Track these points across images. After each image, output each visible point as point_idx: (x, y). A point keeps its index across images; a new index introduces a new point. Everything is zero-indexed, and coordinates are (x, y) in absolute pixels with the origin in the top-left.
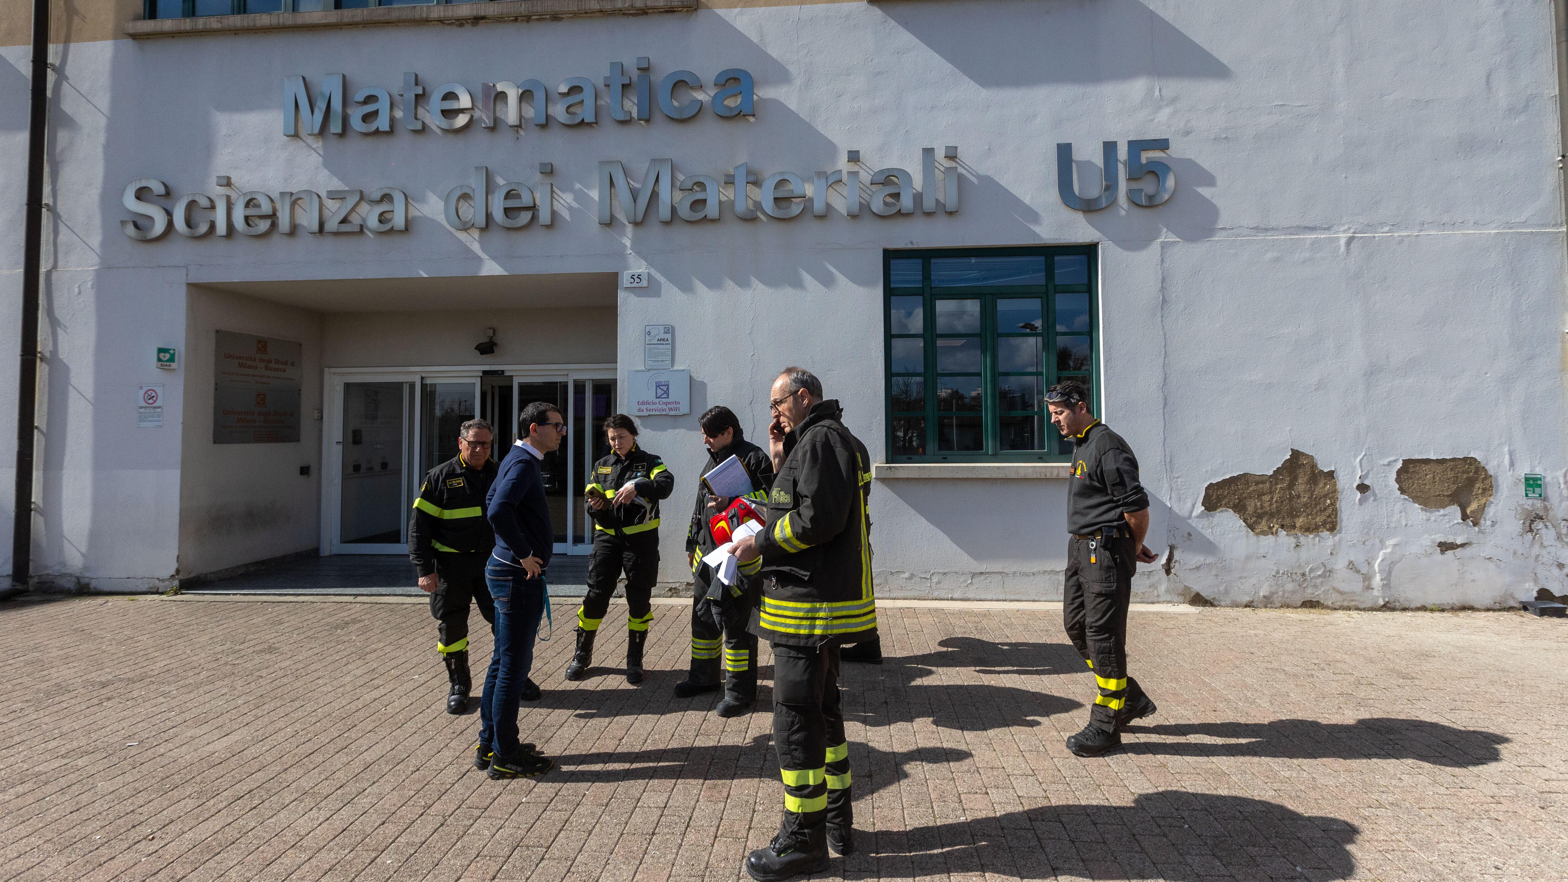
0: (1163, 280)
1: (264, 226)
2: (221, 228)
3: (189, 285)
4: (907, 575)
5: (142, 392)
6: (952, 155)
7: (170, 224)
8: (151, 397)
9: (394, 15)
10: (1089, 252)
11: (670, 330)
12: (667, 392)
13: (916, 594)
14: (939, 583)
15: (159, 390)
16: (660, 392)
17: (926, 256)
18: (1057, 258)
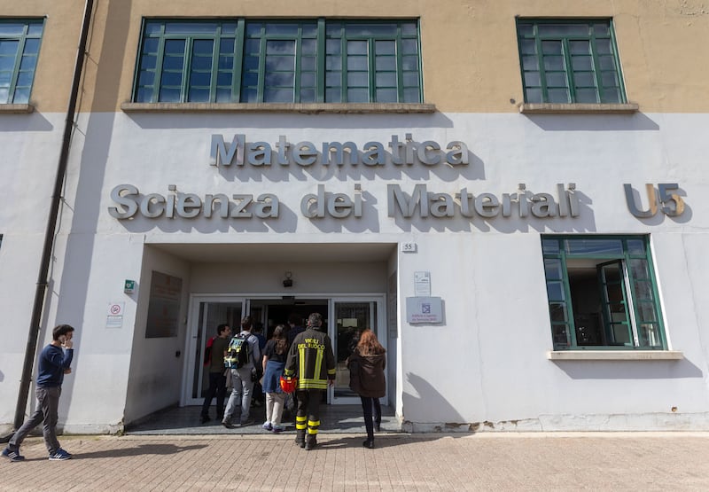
0: (685, 253)
1: (195, 212)
2: (169, 213)
3: (145, 244)
4: (572, 417)
5: (111, 307)
6: (572, 187)
7: (138, 211)
8: (116, 309)
9: (275, 107)
10: (645, 238)
11: (428, 275)
12: (429, 310)
13: (579, 428)
14: (590, 421)
15: (122, 306)
16: (425, 310)
17: (560, 238)
18: (628, 241)
